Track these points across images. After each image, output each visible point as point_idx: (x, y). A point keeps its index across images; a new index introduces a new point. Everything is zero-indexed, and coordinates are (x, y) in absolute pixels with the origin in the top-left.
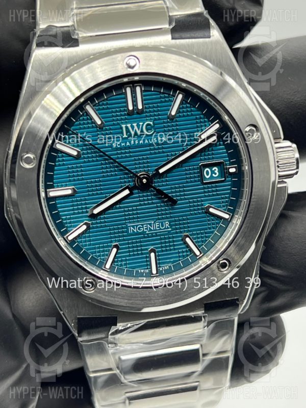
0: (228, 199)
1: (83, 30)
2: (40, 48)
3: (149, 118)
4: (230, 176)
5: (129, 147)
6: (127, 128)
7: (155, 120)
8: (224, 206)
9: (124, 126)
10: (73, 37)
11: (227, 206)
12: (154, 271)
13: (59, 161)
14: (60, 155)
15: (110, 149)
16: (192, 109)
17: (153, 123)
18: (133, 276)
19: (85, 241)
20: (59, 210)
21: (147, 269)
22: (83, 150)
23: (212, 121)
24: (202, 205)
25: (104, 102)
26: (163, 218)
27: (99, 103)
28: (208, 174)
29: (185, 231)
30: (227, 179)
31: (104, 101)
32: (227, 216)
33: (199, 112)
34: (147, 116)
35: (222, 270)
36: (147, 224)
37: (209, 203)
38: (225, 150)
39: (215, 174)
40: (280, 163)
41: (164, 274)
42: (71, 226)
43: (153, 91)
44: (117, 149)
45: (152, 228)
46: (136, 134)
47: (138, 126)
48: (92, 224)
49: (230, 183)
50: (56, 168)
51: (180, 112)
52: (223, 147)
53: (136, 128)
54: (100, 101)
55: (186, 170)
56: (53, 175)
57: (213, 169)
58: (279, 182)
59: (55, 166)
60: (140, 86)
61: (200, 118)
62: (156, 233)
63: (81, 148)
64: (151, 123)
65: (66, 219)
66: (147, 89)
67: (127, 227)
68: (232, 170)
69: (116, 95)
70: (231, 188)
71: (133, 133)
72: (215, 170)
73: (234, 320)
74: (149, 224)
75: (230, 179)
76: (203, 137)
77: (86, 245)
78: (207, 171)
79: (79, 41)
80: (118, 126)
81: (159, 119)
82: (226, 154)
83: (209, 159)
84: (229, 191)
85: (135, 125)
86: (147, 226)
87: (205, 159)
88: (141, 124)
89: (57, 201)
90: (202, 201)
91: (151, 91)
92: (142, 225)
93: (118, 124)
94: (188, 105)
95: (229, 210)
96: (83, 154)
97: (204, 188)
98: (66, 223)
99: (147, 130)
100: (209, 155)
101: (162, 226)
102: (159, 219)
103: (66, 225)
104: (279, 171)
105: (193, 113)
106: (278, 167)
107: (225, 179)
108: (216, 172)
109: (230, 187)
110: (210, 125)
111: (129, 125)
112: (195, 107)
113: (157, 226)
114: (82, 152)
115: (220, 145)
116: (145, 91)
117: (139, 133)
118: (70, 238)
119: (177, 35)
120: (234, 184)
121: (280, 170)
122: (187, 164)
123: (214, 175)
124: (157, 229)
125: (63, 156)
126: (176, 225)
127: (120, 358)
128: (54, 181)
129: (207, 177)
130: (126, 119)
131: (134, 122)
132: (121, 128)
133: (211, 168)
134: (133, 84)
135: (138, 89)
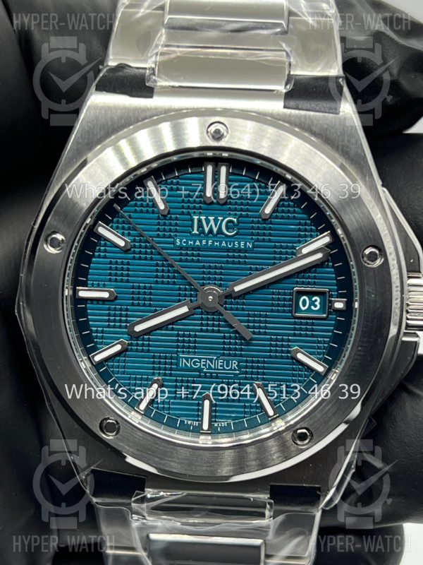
0: (326, 345)
1: (164, 77)
2: (99, 92)
3: (234, 213)
4: (334, 313)
5: (199, 249)
6: (200, 221)
7: (241, 216)
8: (319, 354)
9: (196, 218)
10: (147, 84)
11: (324, 353)
12: (205, 426)
13: (100, 251)
14: (102, 242)
15: (172, 246)
16: (296, 209)
17: (238, 220)
18: (176, 428)
19: (118, 367)
20: (89, 317)
21: (198, 421)
22: (134, 241)
23: (322, 232)
24: (289, 346)
25: (175, 181)
26: (229, 355)
27: (166, 180)
28: (304, 303)
29: (258, 378)
30: (330, 316)
31: (173, 178)
32: (320, 369)
33: (305, 216)
34: (230, 209)
35: (299, 442)
36: (206, 359)
37: (298, 346)
38: (334, 275)
39: (316, 306)
40: (410, 307)
41: (219, 433)
42: (101, 343)
43: (245, 176)
44: (181, 248)
45: (213, 366)
46: (211, 231)
47: (216, 221)
48: (131, 344)
49: (334, 322)
50: (93, 259)
51: (277, 211)
52: (333, 270)
53: (212, 223)
54: (168, 178)
55: (273, 293)
56: (89, 268)
57: (314, 299)
58: (405, 334)
59: (93, 256)
60: (227, 166)
61: (306, 224)
62: (217, 373)
63: (133, 238)
64: (235, 220)
65: (97, 332)
66: (236, 172)
67: (177, 358)
68: (339, 305)
69: (192, 173)
70: (334, 330)
71: (207, 230)
72: (316, 300)
73: (314, 517)
74: (209, 359)
75: (335, 316)
76: (305, 251)
77: (118, 373)
78: (304, 301)
79: (155, 90)
80: (189, 217)
81: (247, 216)
82: (335, 281)
83: (309, 283)
84: (331, 334)
85: (211, 218)
86: (206, 362)
87: (303, 283)
88: (220, 218)
89: (88, 305)
90: (289, 341)
91: (242, 175)
92: (200, 359)
93: (189, 214)
94: (290, 203)
95: (325, 361)
96: (135, 246)
97: (295, 323)
98: (96, 337)
99: (227, 228)
100: (309, 277)
101: (228, 366)
102: (224, 354)
103: (95, 340)
104: (408, 319)
105: (296, 215)
106: (407, 312)
107: (327, 317)
108: (317, 303)
109: (332, 328)
110: (317, 236)
111: (203, 218)
112: (299, 207)
113: (220, 364)
114: (132, 244)
115: (328, 267)
116: (233, 174)
117: (215, 230)
118: (98, 358)
119: (292, 103)
120: (339, 325)
121: (409, 317)
122: (277, 285)
123: (312, 307)
124: (219, 368)
125: (105, 245)
126: (246, 367)
127: (148, 536)
128: (89, 276)
129: (303, 308)
130: (200, 208)
131: (212, 215)
132: (192, 220)
133: (311, 296)
134: (217, 162)
135: (223, 170)
